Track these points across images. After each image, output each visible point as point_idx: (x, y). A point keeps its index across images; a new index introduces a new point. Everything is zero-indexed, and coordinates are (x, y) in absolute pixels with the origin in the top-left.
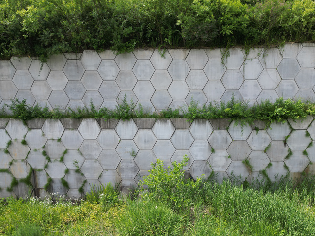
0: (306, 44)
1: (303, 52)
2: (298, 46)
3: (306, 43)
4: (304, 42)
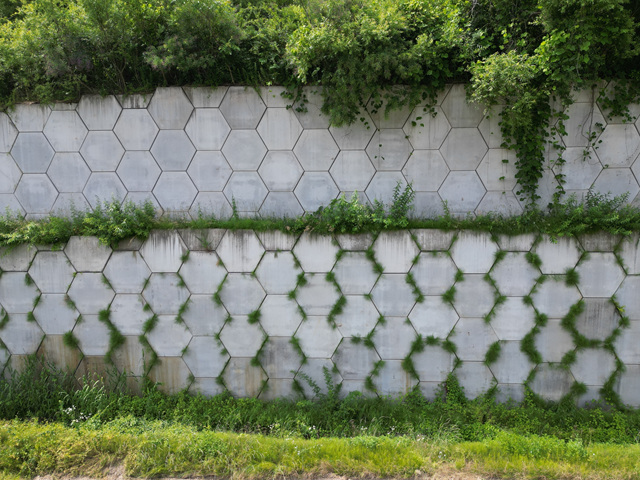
0: (56, 105)
1: (54, 121)
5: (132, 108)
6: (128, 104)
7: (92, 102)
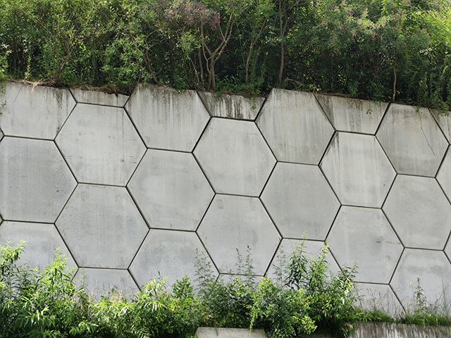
0: (86, 94)
1: (80, 123)
2: (59, 97)
3: (84, 89)
4: (78, 86)
5: (229, 117)
6: (221, 109)
7: (156, 97)
